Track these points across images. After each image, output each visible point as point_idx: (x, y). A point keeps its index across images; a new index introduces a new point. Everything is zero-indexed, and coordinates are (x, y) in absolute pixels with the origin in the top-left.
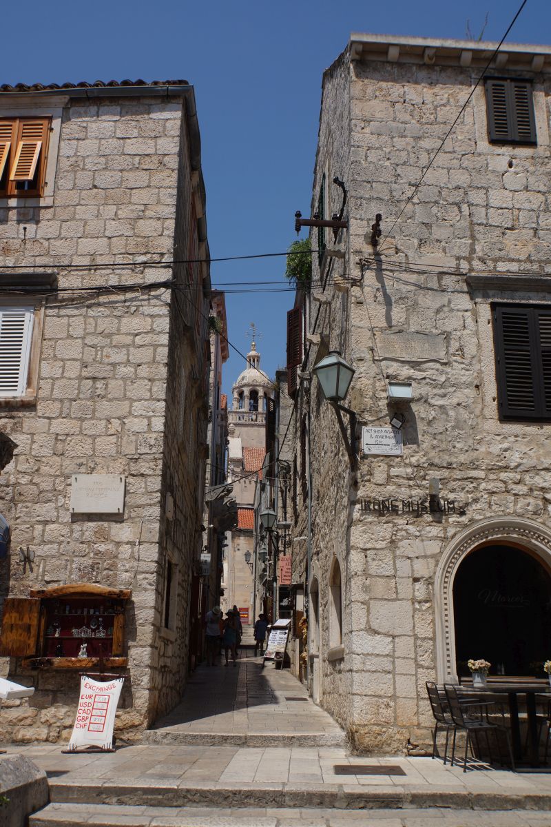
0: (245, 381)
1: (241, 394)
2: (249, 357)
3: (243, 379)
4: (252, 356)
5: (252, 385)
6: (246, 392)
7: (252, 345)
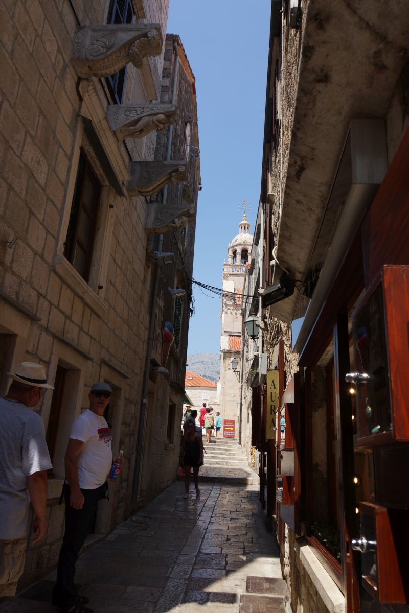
0: (238, 242)
1: (234, 253)
2: (241, 225)
3: (236, 240)
4: (244, 224)
5: (243, 245)
6: (239, 250)
7: (244, 216)
